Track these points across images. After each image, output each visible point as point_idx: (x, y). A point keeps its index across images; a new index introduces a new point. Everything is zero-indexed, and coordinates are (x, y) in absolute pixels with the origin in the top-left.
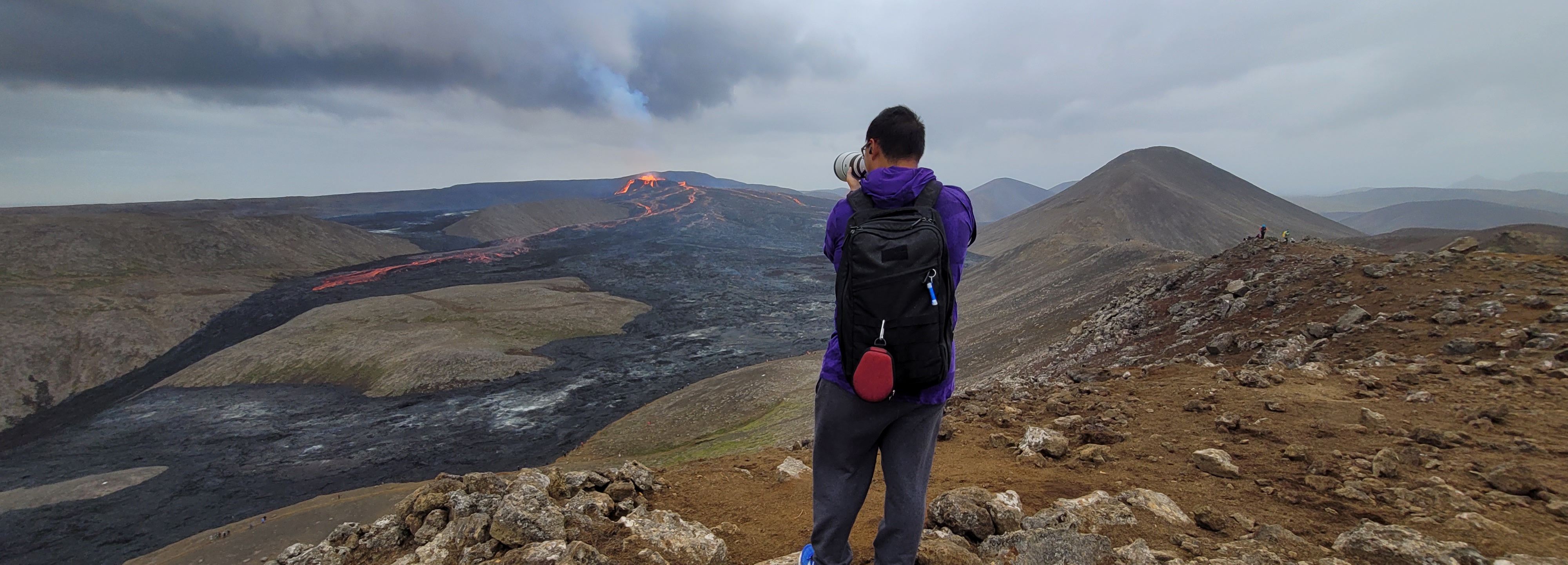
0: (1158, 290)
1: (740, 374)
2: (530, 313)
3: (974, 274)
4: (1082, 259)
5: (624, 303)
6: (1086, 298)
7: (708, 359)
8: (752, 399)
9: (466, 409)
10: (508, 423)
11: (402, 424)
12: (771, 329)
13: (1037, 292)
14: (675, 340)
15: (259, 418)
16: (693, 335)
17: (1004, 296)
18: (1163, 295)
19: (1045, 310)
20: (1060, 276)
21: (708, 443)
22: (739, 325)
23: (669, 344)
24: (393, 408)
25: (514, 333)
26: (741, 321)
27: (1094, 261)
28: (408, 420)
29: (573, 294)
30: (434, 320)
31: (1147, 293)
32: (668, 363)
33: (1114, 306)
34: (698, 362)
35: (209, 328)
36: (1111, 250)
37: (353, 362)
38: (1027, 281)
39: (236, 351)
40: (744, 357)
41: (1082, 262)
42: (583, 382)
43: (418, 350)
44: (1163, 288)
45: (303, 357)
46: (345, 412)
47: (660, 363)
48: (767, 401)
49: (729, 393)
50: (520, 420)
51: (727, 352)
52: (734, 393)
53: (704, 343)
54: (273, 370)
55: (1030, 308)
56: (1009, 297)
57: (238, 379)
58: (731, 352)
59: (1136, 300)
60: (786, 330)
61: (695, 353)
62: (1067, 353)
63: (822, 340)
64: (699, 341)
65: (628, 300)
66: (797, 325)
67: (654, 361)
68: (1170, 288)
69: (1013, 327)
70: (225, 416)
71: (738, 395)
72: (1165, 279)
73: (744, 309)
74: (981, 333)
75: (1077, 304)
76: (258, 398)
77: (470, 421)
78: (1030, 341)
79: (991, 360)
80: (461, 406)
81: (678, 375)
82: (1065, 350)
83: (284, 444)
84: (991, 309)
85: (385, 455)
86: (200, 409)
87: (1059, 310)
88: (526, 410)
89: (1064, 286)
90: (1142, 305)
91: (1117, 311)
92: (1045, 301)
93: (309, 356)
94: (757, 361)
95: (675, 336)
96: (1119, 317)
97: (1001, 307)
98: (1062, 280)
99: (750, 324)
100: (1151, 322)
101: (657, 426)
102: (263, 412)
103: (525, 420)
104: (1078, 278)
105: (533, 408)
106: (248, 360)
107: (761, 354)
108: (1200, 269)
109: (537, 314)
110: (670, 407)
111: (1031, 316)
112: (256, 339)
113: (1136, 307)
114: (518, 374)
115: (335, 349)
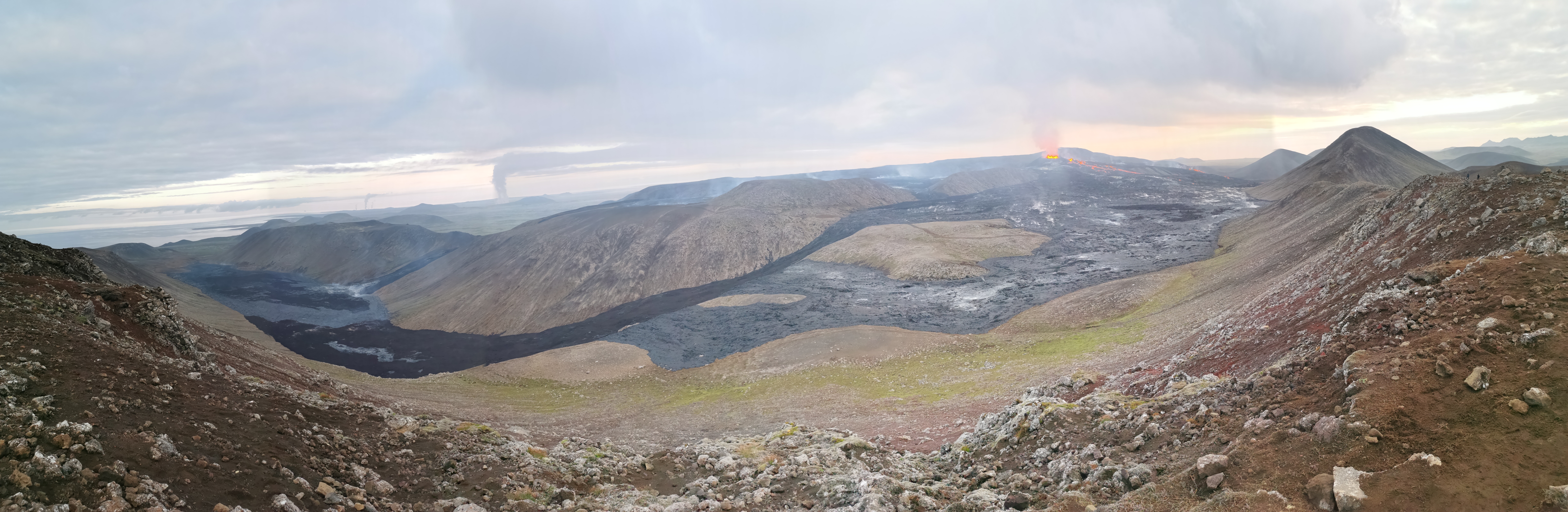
0: (1382, 209)
1: (1116, 284)
2: (975, 241)
3: (1271, 211)
4: (1334, 195)
5: (1034, 236)
6: (1341, 218)
7: (1093, 273)
8: (1126, 300)
9: (938, 294)
10: (961, 306)
11: (904, 296)
12: (1136, 254)
13: (1311, 218)
14: (1069, 260)
15: (840, 280)
16: (1082, 257)
17: (1292, 222)
18: (1385, 212)
19: (1318, 228)
20: (1324, 207)
21: (1095, 329)
22: (1114, 252)
23: (1065, 262)
24: (901, 287)
25: (965, 252)
26: (1115, 248)
27: (1341, 196)
28: (907, 295)
29: (1002, 230)
30: (922, 240)
31: (1377, 211)
32: (1064, 274)
33: (1361, 221)
34: (1086, 275)
35: (824, 234)
36: (1350, 189)
37: (883, 258)
38: (1304, 211)
39: (833, 246)
40: (1118, 273)
41: (1334, 197)
42: (1007, 285)
43: (913, 256)
44: (1385, 207)
45: (860, 252)
46: (878, 284)
47: (1060, 274)
48: (1137, 302)
49: (1109, 296)
50: (968, 305)
51: (1106, 269)
52: (1113, 296)
53: (1090, 262)
54: (847, 257)
55: (1309, 228)
56: (1295, 223)
57: (833, 260)
58: (1109, 269)
59: (1372, 216)
60: (1148, 254)
61: (1083, 269)
62: (1340, 253)
63: (1173, 260)
64: (1086, 261)
65: (1036, 234)
66: (1155, 251)
67: (1055, 273)
68: (1388, 207)
69: (1301, 240)
70: (828, 277)
71: (1115, 297)
72: (1384, 202)
73: (1117, 241)
74: (1281, 247)
75: (1336, 222)
76: (840, 270)
77: (939, 302)
78: (1314, 248)
79: (1290, 263)
80: (935, 292)
81: (1072, 282)
82: (1338, 251)
83: (849, 295)
84: (1285, 231)
85: (895, 311)
86: (818, 272)
87: (1327, 227)
88: (972, 299)
89: (1326, 213)
90: (1376, 218)
91: (1363, 224)
92: (1317, 223)
93: (862, 252)
94: (1128, 276)
95: (1069, 257)
96: (1365, 227)
97: (1291, 229)
98: (1324, 209)
99: (1122, 251)
100: (1382, 227)
101: (1059, 315)
102: (842, 278)
103: (972, 305)
104: (1334, 207)
105: (975, 298)
106: (837, 251)
107: (1130, 270)
108: (1400, 194)
109: (980, 241)
110: (1067, 303)
111: (1310, 232)
112: (841, 241)
113: (1373, 220)
114: (967, 277)
115: (875, 250)
